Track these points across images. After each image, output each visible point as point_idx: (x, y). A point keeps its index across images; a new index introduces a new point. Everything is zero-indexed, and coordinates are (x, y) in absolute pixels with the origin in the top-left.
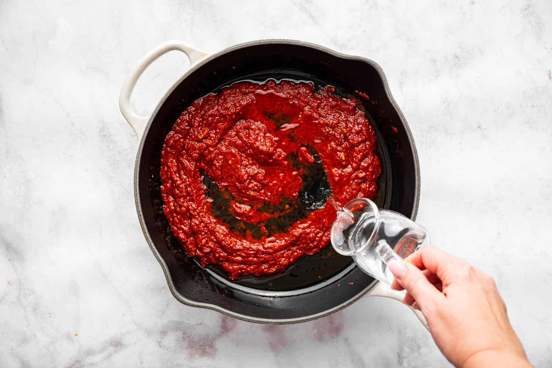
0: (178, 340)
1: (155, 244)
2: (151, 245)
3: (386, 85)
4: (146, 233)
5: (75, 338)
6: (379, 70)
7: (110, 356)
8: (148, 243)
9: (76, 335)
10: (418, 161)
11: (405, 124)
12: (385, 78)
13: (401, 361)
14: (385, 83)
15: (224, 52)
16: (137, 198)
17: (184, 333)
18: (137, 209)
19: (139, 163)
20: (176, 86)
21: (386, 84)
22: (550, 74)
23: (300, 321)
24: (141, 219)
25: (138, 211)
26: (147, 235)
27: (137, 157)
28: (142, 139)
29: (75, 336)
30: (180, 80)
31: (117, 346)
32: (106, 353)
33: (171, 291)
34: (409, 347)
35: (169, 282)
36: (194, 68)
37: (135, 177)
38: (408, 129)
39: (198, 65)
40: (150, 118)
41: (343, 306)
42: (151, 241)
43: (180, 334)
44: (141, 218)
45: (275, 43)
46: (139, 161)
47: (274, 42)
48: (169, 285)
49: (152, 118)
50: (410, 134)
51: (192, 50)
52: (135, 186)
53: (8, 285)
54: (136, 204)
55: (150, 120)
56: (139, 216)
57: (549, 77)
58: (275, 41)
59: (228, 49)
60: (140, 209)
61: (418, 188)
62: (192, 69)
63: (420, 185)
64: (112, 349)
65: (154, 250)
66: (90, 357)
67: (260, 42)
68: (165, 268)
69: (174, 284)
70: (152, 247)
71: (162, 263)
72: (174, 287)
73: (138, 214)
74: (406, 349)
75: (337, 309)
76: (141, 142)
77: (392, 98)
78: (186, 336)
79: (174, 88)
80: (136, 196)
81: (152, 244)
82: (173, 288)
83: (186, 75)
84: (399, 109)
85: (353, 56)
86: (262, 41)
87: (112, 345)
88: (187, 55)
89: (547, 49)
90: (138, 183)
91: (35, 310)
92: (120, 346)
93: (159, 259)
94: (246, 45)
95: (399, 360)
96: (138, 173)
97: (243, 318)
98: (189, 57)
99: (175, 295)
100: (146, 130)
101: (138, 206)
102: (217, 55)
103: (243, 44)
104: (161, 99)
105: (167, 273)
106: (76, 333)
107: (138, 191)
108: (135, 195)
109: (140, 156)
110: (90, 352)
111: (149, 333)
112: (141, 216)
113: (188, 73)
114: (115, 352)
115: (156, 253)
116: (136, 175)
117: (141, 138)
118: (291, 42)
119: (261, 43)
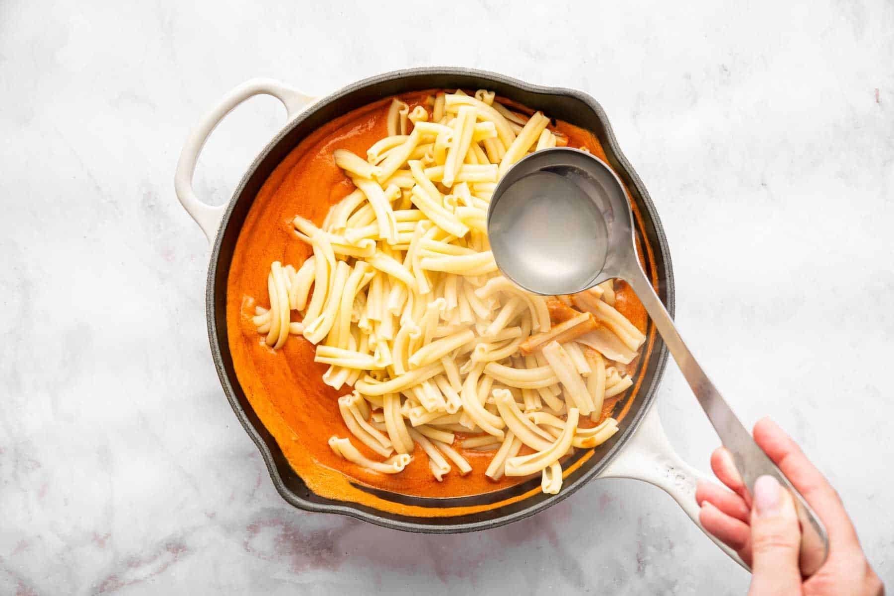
0: (275, 540)
1: (246, 413)
2: (240, 415)
3: (610, 132)
4: (231, 396)
5: (107, 540)
6: (597, 110)
7: (166, 566)
8: (235, 412)
10: (669, 254)
11: (644, 193)
12: (608, 120)
13: (641, 568)
14: (607, 129)
16: (213, 340)
17: (287, 529)
18: (213, 357)
19: (213, 283)
20: (266, 154)
21: (609, 130)
22: (877, 95)
23: (491, 525)
24: (222, 374)
25: (216, 361)
26: (232, 399)
27: (208, 273)
28: (216, 243)
29: (106, 537)
30: (272, 143)
31: (177, 550)
32: (159, 563)
33: (277, 489)
34: (654, 546)
35: (273, 475)
36: (295, 121)
37: (208, 305)
38: (649, 203)
39: (301, 117)
40: (226, 209)
41: (559, 498)
42: (239, 408)
43: (279, 530)
44: (221, 371)
45: (424, 73)
46: (213, 279)
47: (422, 71)
48: (273, 480)
49: (230, 206)
50: (653, 209)
51: (291, 93)
52: (209, 320)
54: (212, 349)
55: (228, 211)
56: (218, 368)
57: (876, 101)
58: (424, 70)
59: (348, 88)
60: (219, 357)
61: (671, 297)
62: (291, 124)
63: (674, 293)
64: (168, 556)
65: (245, 423)
66: (132, 570)
67: (399, 74)
68: (265, 452)
69: (281, 477)
70: (242, 418)
71: (259, 443)
72: (281, 482)
73: (216, 366)
74: (650, 549)
75: (551, 503)
76: (215, 248)
77: (620, 154)
78: (289, 533)
79: (264, 157)
80: (211, 336)
81: (242, 413)
82: (279, 484)
83: (281, 135)
84: (633, 170)
86: (403, 72)
87: (168, 549)
88: (282, 102)
90: (212, 315)
91: (41, 494)
92: (182, 551)
93: (254, 437)
94: (377, 79)
96: (212, 298)
97: (397, 526)
98: (284, 104)
99: (285, 495)
100: (221, 227)
101: (216, 352)
102: (330, 98)
103: (373, 79)
104: (243, 176)
105: (270, 460)
106: (108, 533)
107: (214, 329)
108: (209, 335)
109: (214, 270)
110: (133, 563)
111: (229, 529)
112: (221, 369)
113: (285, 130)
114: (174, 560)
115: (249, 429)
116: (209, 302)
118: (450, 71)
119: (402, 74)
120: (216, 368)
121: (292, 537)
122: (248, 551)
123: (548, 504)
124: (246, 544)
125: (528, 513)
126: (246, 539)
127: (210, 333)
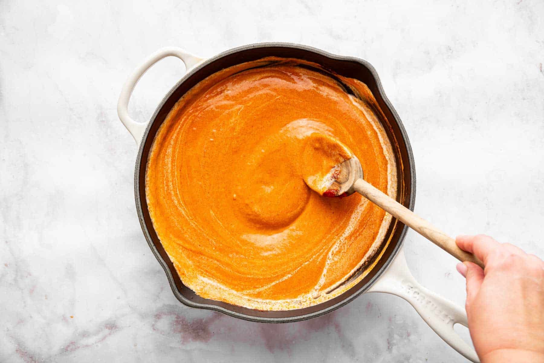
0: (171, 323)
1: (156, 248)
2: (153, 249)
3: (379, 84)
4: (148, 237)
5: (70, 320)
6: (372, 70)
7: (104, 338)
8: (150, 247)
9: (72, 317)
12: (378, 77)
13: (390, 347)
14: (378, 82)
15: (219, 56)
16: (138, 203)
17: (178, 317)
18: (138, 213)
20: (172, 92)
22: (541, 67)
23: (302, 319)
24: (142, 224)
25: (139, 216)
26: (148, 239)
27: (136, 163)
29: (70, 318)
30: (176, 86)
31: (112, 328)
32: (101, 335)
33: (174, 293)
34: (398, 335)
35: (172, 285)
36: (190, 73)
37: (135, 182)
39: (194, 70)
40: (148, 124)
41: (343, 303)
42: (152, 244)
43: (173, 318)
44: (142, 222)
46: (139, 166)
47: (268, 45)
48: (171, 288)
49: (150, 123)
51: (189, 56)
53: (5, 267)
54: (137, 209)
55: (148, 126)
57: (540, 70)
60: (141, 214)
62: (188, 74)
64: (107, 331)
65: (156, 254)
66: (85, 339)
67: (253, 46)
69: (177, 286)
70: (154, 250)
71: (164, 266)
73: (139, 218)
74: (396, 336)
75: (338, 306)
76: (140, 148)
77: (385, 97)
78: (179, 320)
79: (171, 94)
80: (137, 201)
82: (176, 290)
83: (182, 81)
84: (393, 107)
85: (347, 57)
86: (256, 45)
87: (106, 327)
88: (183, 61)
89: (539, 42)
90: (138, 188)
91: (32, 291)
92: (115, 329)
93: (161, 262)
94: (240, 49)
95: (389, 347)
96: (138, 178)
97: (245, 318)
99: (178, 297)
100: (144, 136)
101: (139, 211)
102: (212, 60)
103: (238, 49)
104: (158, 104)
105: (170, 276)
106: (71, 315)
107: (138, 196)
109: (140, 161)
110: (85, 334)
111: (144, 316)
112: (142, 220)
113: (184, 78)
114: (110, 334)
115: (158, 257)
116: (136, 180)
117: (140, 144)
118: (284, 45)
120: (139, 220)
121: (181, 322)
122: (154, 329)
123: (336, 307)
124: (153, 325)
125: (324, 312)
126: (153, 323)
127: (136, 199)
